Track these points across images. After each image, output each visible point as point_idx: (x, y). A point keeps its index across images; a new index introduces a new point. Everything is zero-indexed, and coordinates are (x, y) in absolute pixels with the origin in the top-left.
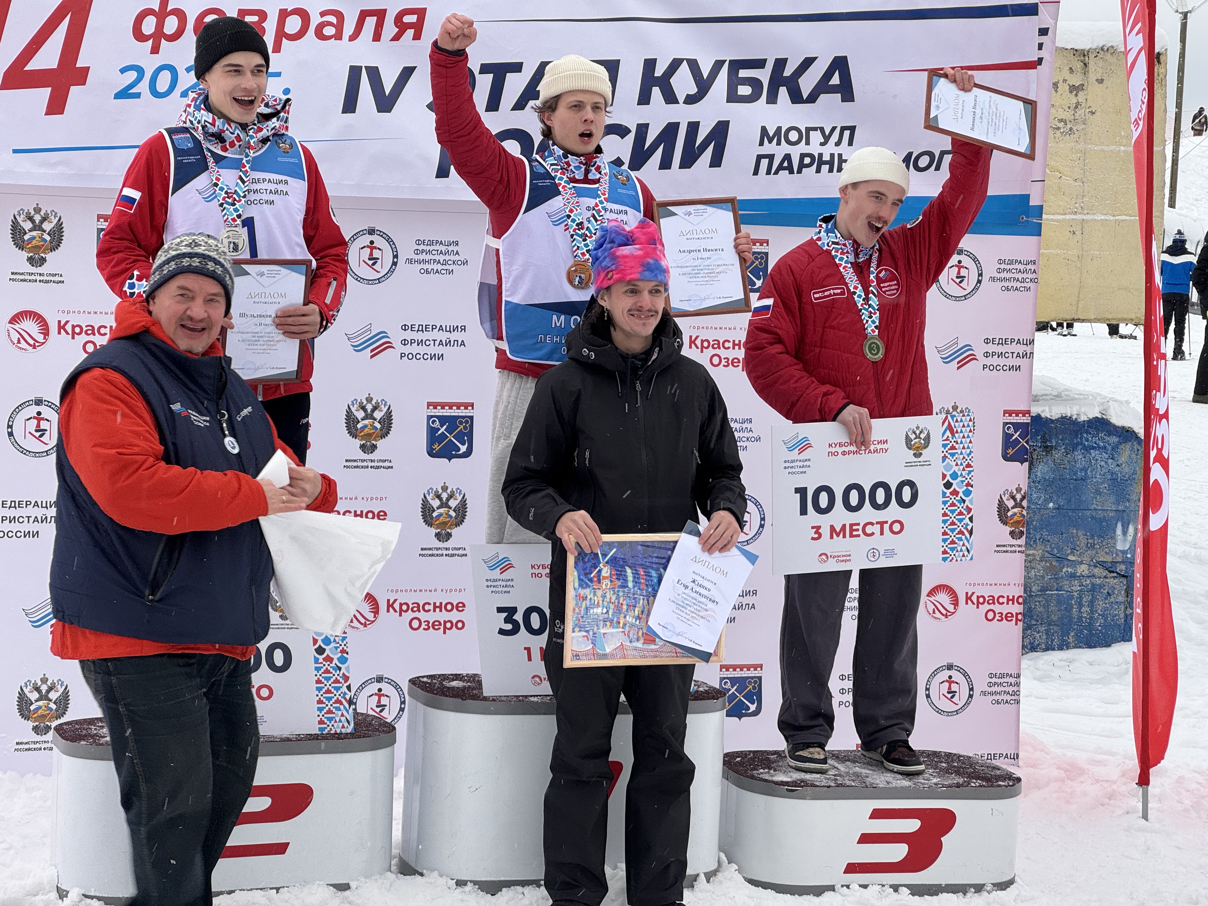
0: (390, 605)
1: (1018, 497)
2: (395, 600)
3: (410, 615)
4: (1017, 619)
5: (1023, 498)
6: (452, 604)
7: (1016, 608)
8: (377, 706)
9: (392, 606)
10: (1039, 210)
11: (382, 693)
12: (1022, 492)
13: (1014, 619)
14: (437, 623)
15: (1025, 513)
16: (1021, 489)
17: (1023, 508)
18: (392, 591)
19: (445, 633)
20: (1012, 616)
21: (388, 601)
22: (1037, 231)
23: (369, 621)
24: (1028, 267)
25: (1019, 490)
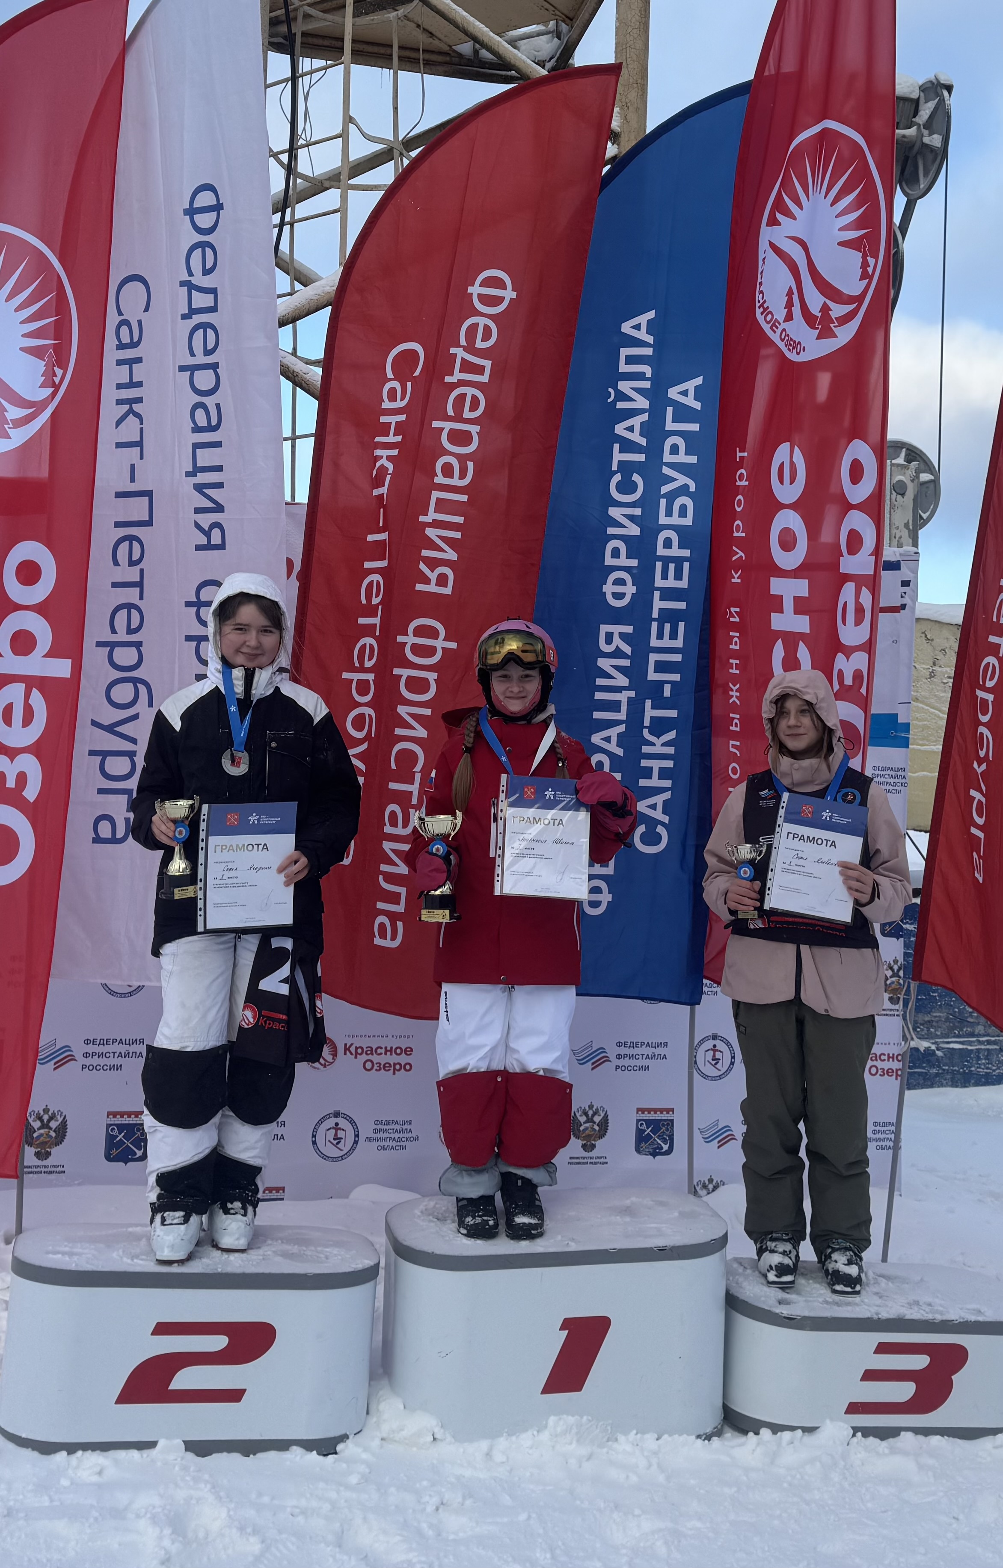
0: (347, 1049)
1: (896, 968)
2: (352, 1044)
3: (364, 1057)
4: (897, 1075)
5: (900, 969)
6: (401, 1048)
7: (896, 1065)
8: (334, 1139)
9: (349, 1049)
10: (906, 727)
11: (339, 1127)
12: (899, 964)
13: (895, 1074)
14: (387, 1065)
15: (901, 982)
16: (898, 961)
17: (900, 977)
18: (349, 1036)
19: (394, 1073)
20: (893, 1072)
21: (346, 1045)
22: (905, 743)
23: (328, 1062)
24: (899, 773)
25: (896, 961)
